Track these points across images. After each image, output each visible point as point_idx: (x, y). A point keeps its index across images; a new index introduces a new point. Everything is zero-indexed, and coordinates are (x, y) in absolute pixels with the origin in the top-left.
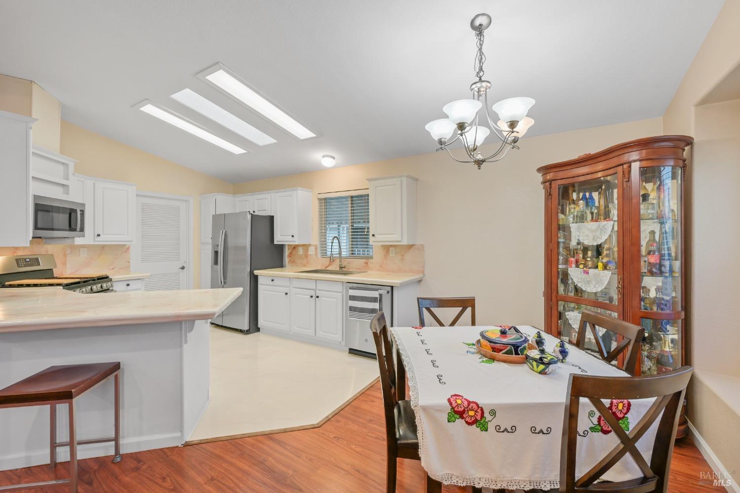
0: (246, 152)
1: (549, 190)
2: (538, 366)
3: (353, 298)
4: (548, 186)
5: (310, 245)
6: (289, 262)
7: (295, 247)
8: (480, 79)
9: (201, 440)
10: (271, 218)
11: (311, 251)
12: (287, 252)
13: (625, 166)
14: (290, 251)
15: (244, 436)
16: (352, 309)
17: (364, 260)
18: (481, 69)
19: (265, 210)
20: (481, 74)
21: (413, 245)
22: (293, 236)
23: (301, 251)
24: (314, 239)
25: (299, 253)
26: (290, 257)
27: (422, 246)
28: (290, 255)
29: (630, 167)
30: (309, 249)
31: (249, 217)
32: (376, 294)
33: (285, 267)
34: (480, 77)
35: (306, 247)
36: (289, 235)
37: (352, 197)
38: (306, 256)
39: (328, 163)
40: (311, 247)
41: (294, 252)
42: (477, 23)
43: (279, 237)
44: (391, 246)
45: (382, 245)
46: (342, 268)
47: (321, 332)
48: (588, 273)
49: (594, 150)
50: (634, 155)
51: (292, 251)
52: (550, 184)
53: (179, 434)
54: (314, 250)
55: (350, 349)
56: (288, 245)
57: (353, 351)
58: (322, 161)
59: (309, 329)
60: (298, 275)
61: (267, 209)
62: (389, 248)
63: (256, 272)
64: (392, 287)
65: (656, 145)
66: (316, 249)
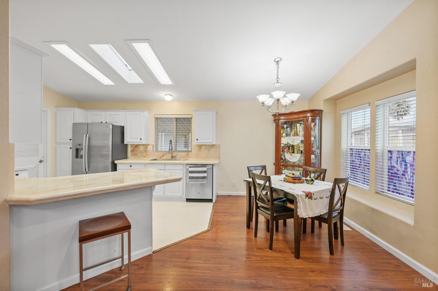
0: (115, 84)
1: (278, 123)
2: (311, 182)
3: (191, 172)
4: (277, 122)
5: (148, 145)
6: (132, 155)
7: (137, 146)
8: (278, 82)
9: (160, 248)
10: (123, 128)
11: (150, 148)
12: (129, 149)
13: (307, 118)
14: (132, 148)
15: (181, 241)
16: (190, 178)
17: (187, 153)
18: (278, 78)
19: (117, 122)
20: (278, 79)
21: (214, 145)
22: (141, 139)
23: (141, 148)
24: (152, 141)
25: (140, 150)
26: (133, 152)
27: (219, 145)
28: (132, 151)
29: (308, 118)
30: (148, 147)
31: (111, 127)
32: (205, 169)
33: (128, 158)
34: (278, 81)
35: (146, 146)
36: (139, 139)
37: (176, 118)
38: (146, 151)
39: (168, 98)
40: (149, 146)
41: (136, 149)
42: (277, 60)
43: (129, 139)
44: (202, 145)
45: (197, 145)
46: (173, 157)
47: (168, 193)
48: (292, 155)
49: (295, 111)
50: (309, 115)
51: (134, 148)
52: (278, 121)
53: (151, 247)
54: (152, 147)
55: (187, 199)
56: (131, 144)
57: (188, 200)
58: (165, 98)
59: (160, 192)
60: (153, 162)
61: (118, 122)
62: (201, 146)
63: (116, 162)
64: (213, 165)
65: (315, 112)
66: (153, 147)
